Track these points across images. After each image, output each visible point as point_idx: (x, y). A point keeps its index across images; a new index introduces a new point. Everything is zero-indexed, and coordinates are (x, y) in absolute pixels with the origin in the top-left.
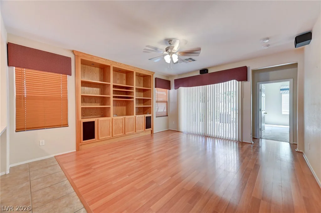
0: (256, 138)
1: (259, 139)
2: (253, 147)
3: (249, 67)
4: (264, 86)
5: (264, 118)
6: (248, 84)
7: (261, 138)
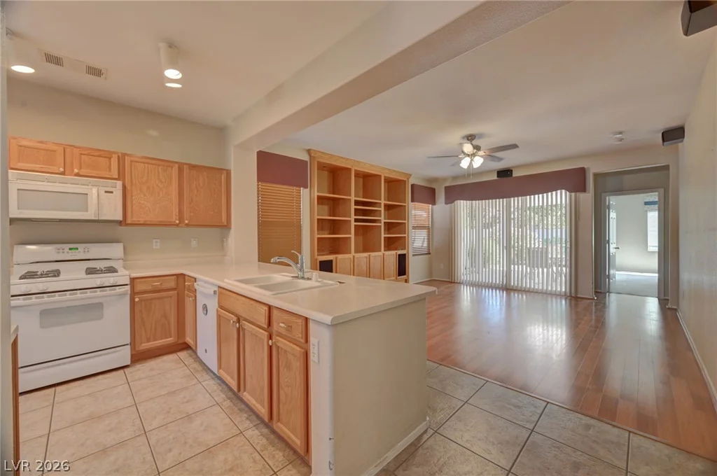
0: (601, 293)
1: (606, 293)
2: (596, 306)
3: (589, 168)
4: (613, 200)
5: (614, 256)
6: (587, 198)
7: (609, 292)
